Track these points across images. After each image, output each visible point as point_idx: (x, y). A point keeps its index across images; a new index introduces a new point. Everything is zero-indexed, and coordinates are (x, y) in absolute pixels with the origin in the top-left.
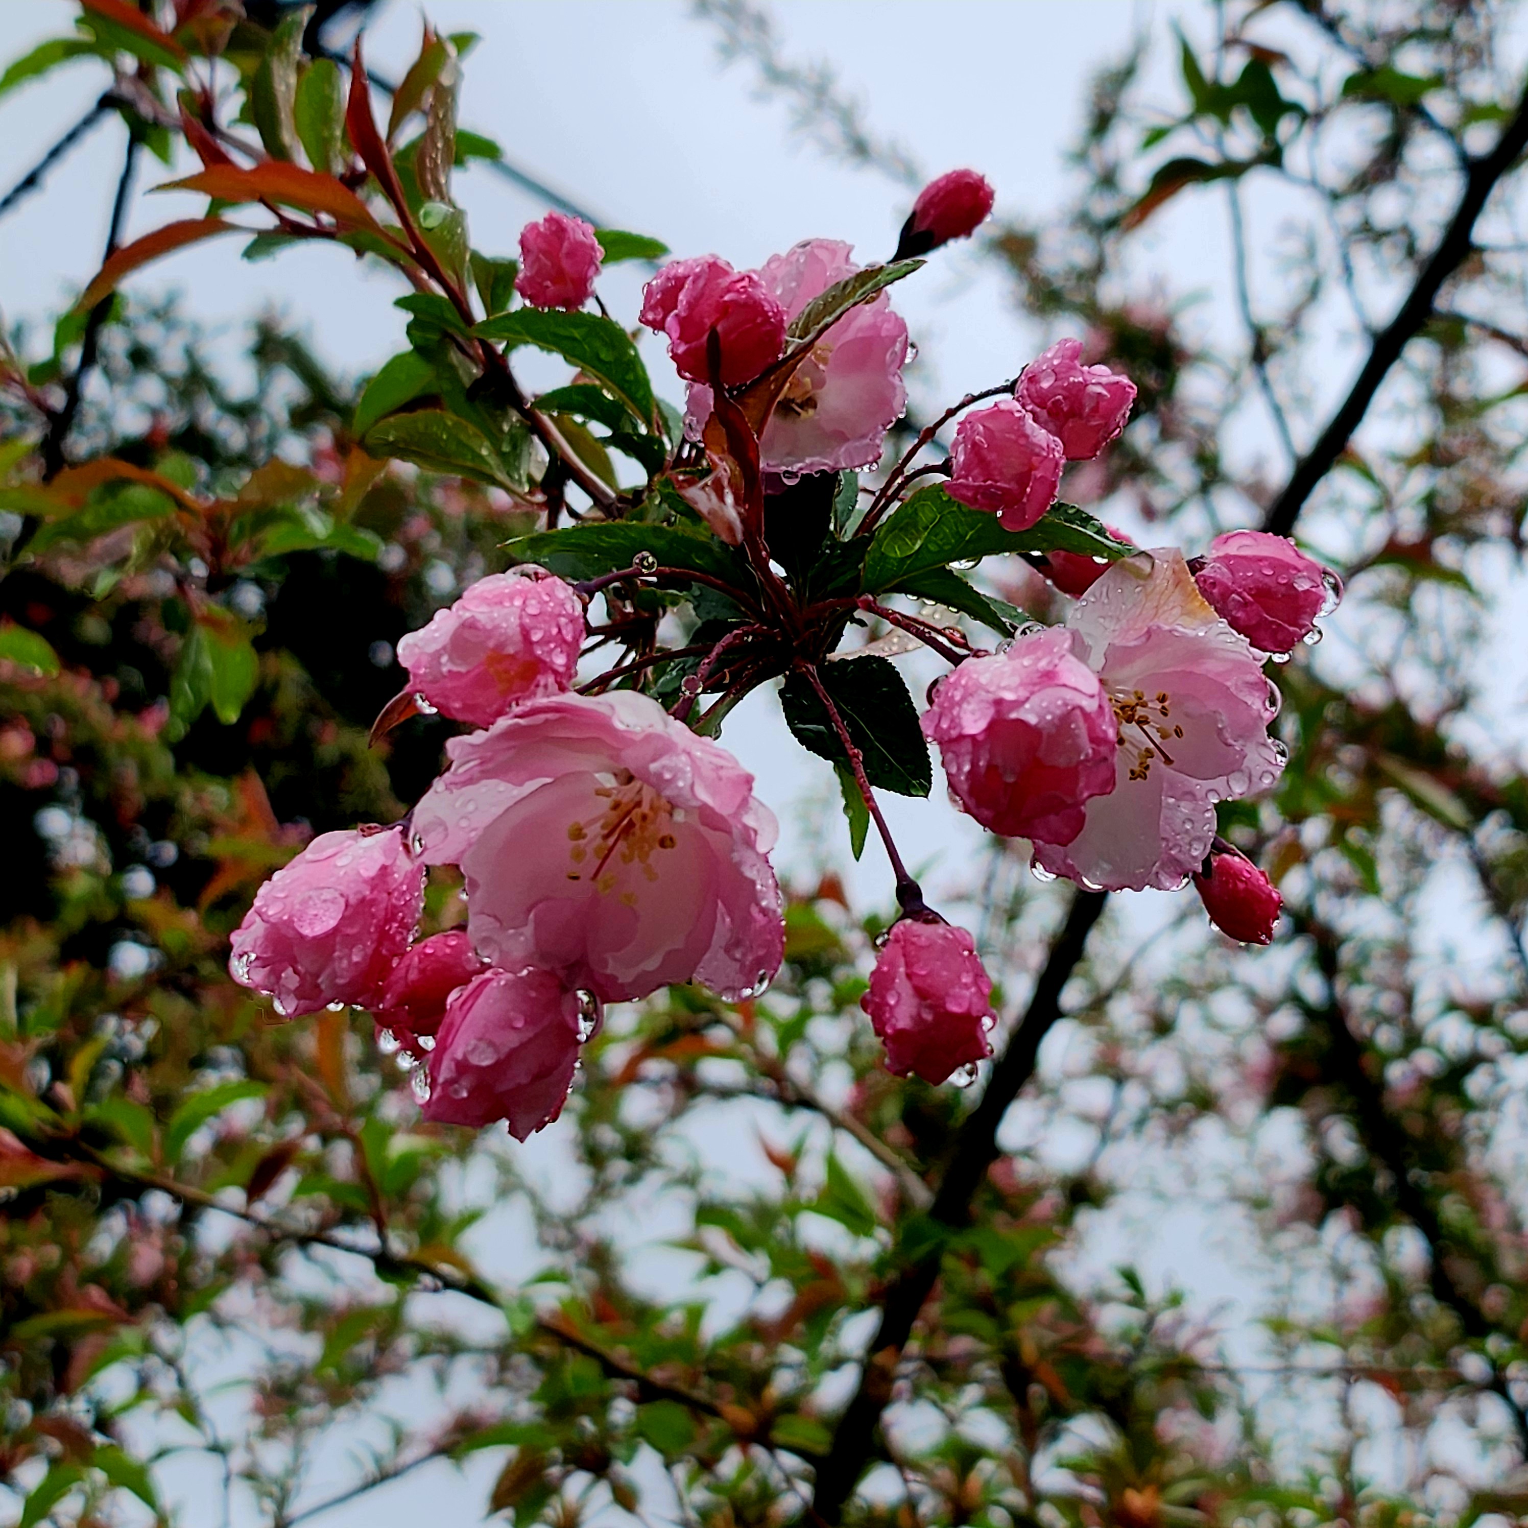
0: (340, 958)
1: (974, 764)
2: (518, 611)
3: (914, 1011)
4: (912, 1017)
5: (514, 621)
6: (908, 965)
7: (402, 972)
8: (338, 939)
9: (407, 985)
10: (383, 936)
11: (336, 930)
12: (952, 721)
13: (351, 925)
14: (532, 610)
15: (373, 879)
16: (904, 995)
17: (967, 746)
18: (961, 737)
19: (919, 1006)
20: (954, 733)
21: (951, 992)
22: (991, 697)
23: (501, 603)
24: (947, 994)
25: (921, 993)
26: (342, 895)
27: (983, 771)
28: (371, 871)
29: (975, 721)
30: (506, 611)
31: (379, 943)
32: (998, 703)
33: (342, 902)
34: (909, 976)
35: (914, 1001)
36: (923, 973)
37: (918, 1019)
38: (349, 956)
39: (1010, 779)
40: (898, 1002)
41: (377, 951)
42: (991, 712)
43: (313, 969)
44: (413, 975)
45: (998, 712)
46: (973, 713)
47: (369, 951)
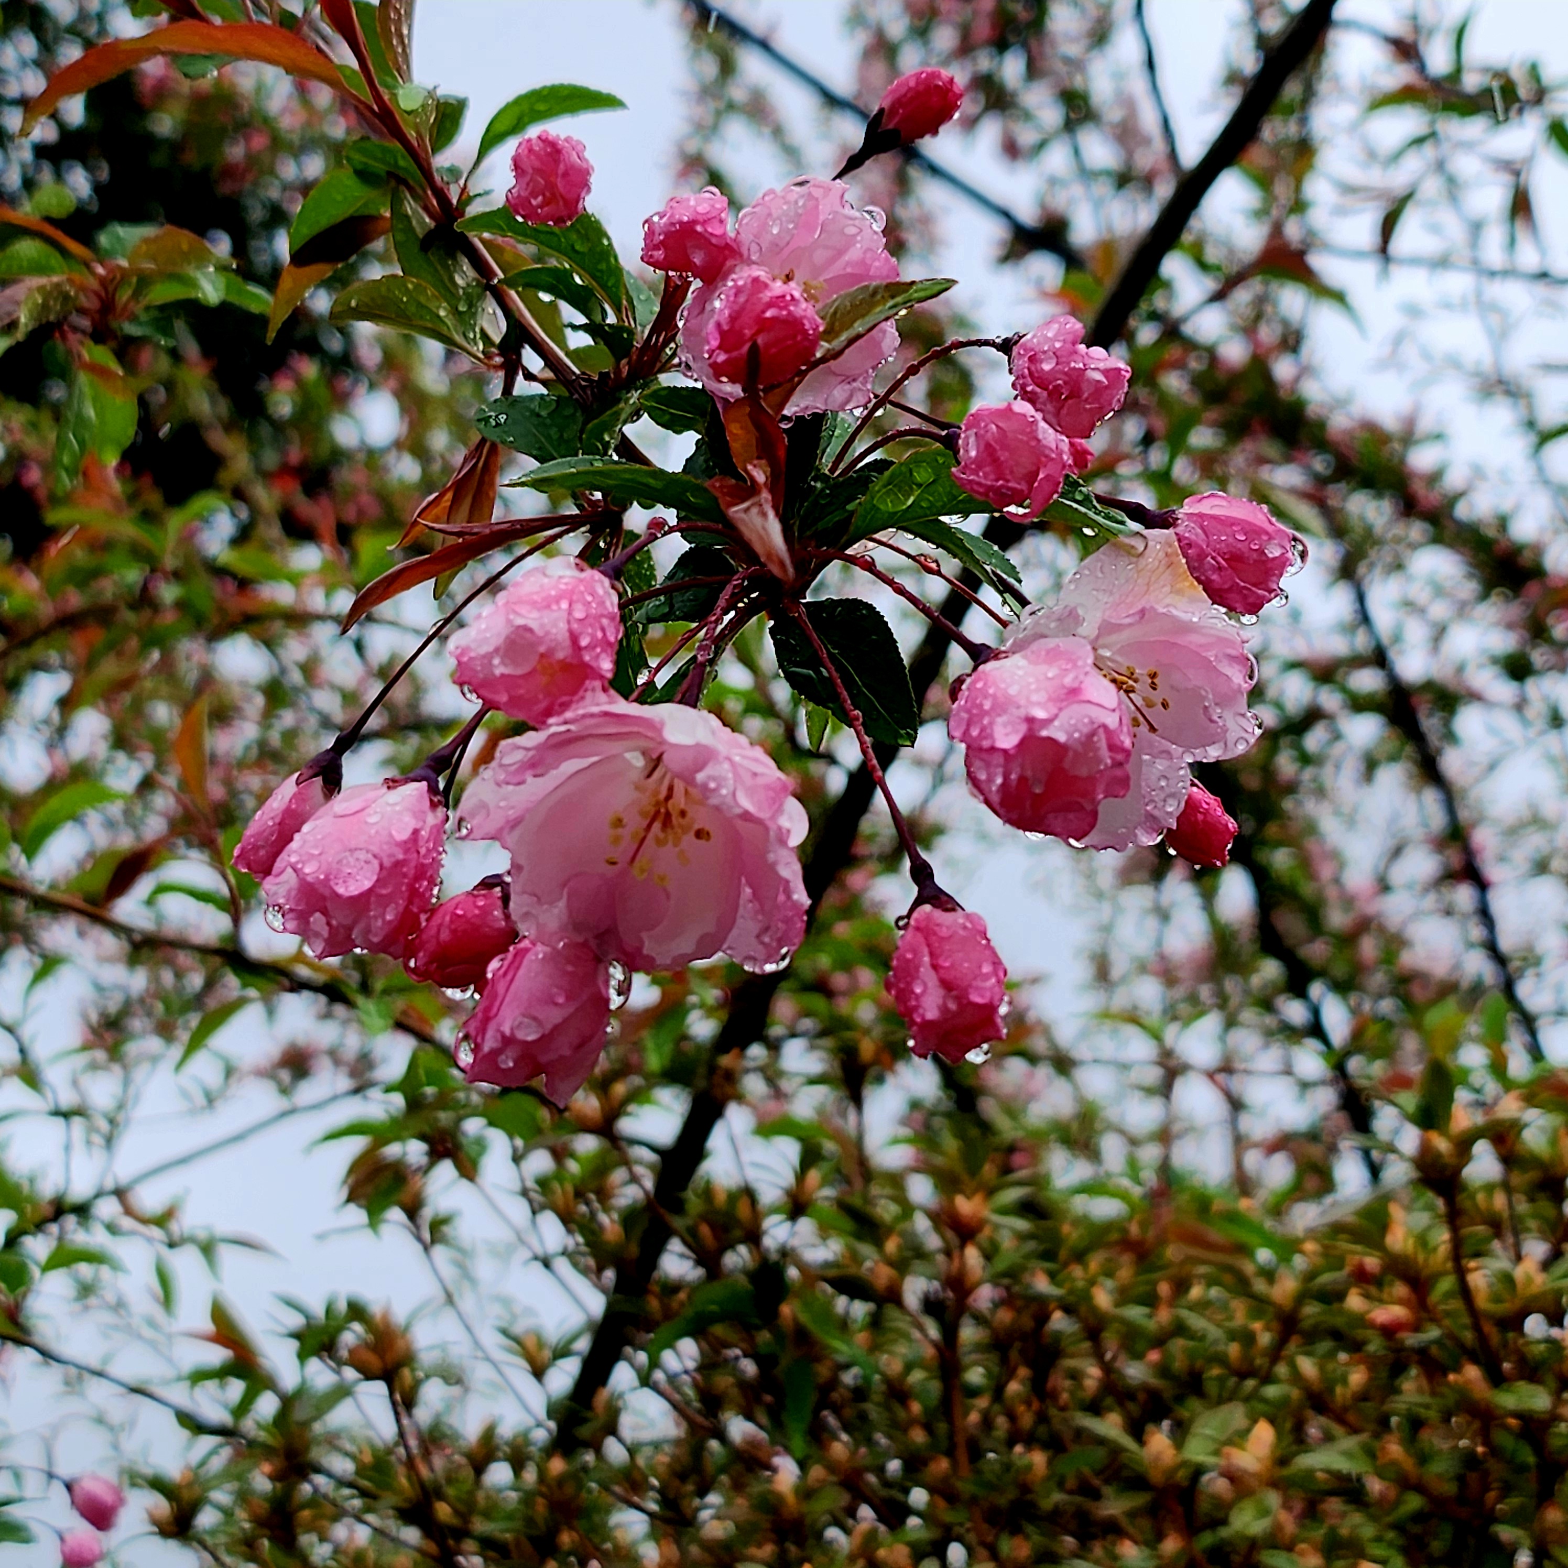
0: (375, 917)
1: (1006, 777)
2: (565, 615)
3: (940, 1001)
4: (939, 1008)
5: (563, 626)
6: (932, 955)
7: (433, 932)
8: (373, 899)
9: (438, 943)
10: (414, 894)
11: (370, 890)
12: (983, 730)
13: (384, 886)
14: (579, 614)
15: (405, 842)
16: (930, 984)
17: (999, 759)
18: (993, 749)
19: (944, 998)
20: (986, 744)
21: (974, 983)
22: (1022, 713)
23: (548, 607)
24: (970, 986)
25: (947, 985)
26: (375, 856)
27: (1014, 784)
28: (403, 835)
29: (1007, 735)
30: (555, 615)
31: (410, 902)
32: (1030, 720)
33: (376, 863)
34: (935, 967)
35: (941, 992)
36: (947, 964)
37: (944, 1009)
38: (383, 915)
39: (1038, 790)
40: (924, 992)
41: (407, 909)
42: (1023, 729)
43: (347, 922)
44: (445, 935)
45: (1030, 730)
46: (1005, 725)
47: (401, 909)
